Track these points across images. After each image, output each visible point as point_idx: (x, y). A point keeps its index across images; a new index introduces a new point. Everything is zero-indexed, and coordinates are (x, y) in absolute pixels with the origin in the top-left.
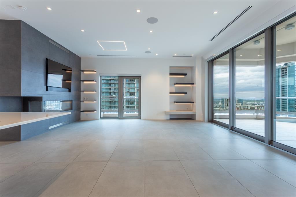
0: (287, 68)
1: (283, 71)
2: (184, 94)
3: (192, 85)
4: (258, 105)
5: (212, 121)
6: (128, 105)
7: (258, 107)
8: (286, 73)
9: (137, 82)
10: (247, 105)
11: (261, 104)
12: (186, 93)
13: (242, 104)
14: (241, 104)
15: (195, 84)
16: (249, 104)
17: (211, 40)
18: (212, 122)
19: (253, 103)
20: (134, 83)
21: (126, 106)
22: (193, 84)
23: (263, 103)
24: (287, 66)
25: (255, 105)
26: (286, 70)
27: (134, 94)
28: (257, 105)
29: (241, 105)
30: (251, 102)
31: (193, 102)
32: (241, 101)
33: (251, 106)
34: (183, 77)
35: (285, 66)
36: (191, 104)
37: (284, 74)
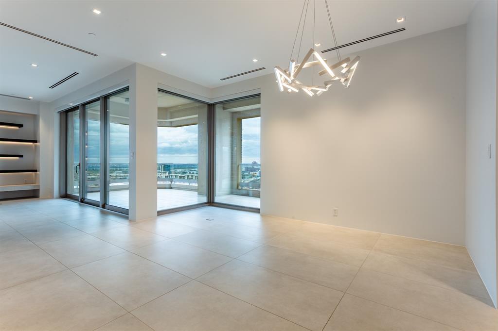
2: (18, 158)
3: (36, 144)
5: (66, 196)
7: (188, 176)
10: (176, 173)
12: (21, 156)
13: (169, 174)
14: (168, 172)
15: (39, 142)
16: (178, 173)
17: (52, 87)
18: (64, 198)
22: (36, 142)
23: (195, 171)
25: (185, 173)
28: (188, 174)
29: (167, 174)
30: (180, 170)
31: (36, 171)
32: (168, 169)
33: (180, 175)
34: (17, 129)
36: (34, 173)
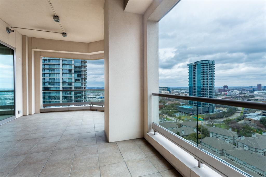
0: (196, 65)
1: (194, 67)
4: (181, 92)
6: (65, 95)
8: (196, 69)
9: (75, 73)
10: (173, 92)
11: (182, 92)
14: (169, 92)
19: (177, 91)
20: (72, 73)
21: (63, 96)
24: (196, 64)
25: (178, 92)
26: (196, 67)
27: (72, 84)
32: (169, 90)
35: (195, 64)
37: (195, 70)
